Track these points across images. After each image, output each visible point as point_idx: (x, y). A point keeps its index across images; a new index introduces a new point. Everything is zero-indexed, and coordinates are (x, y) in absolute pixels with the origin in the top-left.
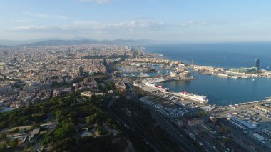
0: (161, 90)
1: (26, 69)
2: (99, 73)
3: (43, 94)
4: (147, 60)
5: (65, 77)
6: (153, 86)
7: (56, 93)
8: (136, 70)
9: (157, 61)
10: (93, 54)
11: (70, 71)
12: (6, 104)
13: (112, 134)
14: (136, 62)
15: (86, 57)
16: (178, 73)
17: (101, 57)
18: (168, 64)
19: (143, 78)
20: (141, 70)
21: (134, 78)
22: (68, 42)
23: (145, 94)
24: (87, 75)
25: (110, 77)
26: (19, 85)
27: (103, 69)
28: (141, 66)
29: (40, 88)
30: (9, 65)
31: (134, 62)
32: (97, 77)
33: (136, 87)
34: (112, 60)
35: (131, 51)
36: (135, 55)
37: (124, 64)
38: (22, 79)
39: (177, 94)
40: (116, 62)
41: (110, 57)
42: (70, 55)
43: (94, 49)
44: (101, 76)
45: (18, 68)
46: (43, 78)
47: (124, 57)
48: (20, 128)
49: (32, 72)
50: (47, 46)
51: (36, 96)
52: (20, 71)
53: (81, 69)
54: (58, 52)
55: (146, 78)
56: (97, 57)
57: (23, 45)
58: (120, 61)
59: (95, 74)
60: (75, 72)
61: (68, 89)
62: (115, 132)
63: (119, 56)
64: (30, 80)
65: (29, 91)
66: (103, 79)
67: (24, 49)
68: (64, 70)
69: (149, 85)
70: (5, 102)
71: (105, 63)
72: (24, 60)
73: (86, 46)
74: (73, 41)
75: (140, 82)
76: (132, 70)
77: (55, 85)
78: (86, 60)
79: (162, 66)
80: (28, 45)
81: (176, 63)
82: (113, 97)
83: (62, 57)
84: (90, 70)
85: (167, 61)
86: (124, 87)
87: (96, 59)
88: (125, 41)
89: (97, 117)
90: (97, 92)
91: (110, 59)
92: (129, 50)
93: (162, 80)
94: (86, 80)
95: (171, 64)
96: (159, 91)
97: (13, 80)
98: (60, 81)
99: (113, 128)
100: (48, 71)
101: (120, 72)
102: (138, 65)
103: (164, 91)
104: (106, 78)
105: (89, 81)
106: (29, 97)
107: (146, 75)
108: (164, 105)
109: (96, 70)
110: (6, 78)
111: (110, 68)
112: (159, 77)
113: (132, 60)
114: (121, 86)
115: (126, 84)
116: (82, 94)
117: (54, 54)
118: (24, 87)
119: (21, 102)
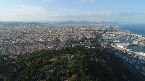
0: (127, 50)
1: (60, 34)
2: (92, 38)
3: (68, 45)
4: (119, 33)
5: (76, 39)
6: (122, 47)
7: (73, 45)
8: (112, 38)
9: (126, 34)
10: (88, 29)
11: (78, 36)
12: (55, 47)
13: (103, 62)
14: (113, 34)
15: (85, 30)
16: (139, 42)
17: (93, 30)
18: (133, 36)
19: (116, 43)
20: (115, 38)
21: (111, 42)
23: (117, 51)
24: (86, 39)
25: (98, 41)
26: (58, 40)
27: (94, 37)
28: (116, 36)
29: (66, 42)
30: (53, 32)
32: (91, 40)
33: (112, 47)
34: (99, 32)
36: (112, 30)
37: (105, 35)
38: (59, 38)
39: (137, 53)
40: (101, 33)
42: (77, 29)
43: (89, 26)
44: (93, 40)
45: (56, 33)
46: (67, 39)
47: (105, 31)
48: (66, 55)
49: (62, 36)
50: (66, 24)
51: (65, 46)
52: (57, 35)
53: (84, 35)
54: (72, 27)
55: (118, 43)
56: (91, 30)
57: (56, 24)
58: (103, 33)
59: (90, 39)
60: (81, 37)
61: (79, 44)
62: (104, 62)
63: (103, 31)
65: (62, 43)
66: (94, 41)
67: (57, 25)
68: (76, 36)
69: (120, 47)
70: (54, 47)
71: (95, 34)
72: (58, 30)
73: (85, 25)
74: (79, 22)
75: (114, 45)
76: (110, 38)
77: (73, 42)
78: (85, 31)
79: (129, 37)
80: (59, 24)
81: (138, 36)
82: (101, 50)
83: (74, 30)
84: (88, 36)
85: (132, 35)
86: (106, 46)
87: (90, 31)
88: (106, 22)
89: (95, 55)
90: (92, 47)
91: (98, 32)
92: (109, 27)
93: (128, 44)
94: (86, 41)
95: (135, 37)
96: (126, 50)
97: (55, 38)
98: (74, 40)
99: (103, 60)
100: (69, 35)
101: (103, 38)
102: (113, 35)
103: (129, 50)
104: (96, 41)
105: (88, 41)
106: (63, 46)
107: (118, 41)
108: (128, 57)
109: (91, 37)
110: (53, 37)
111: (98, 36)
112: (126, 43)
113: (110, 33)
114: (104, 46)
115: (106, 45)
116: (86, 46)
117: (70, 28)
118: (60, 42)
119: (60, 47)
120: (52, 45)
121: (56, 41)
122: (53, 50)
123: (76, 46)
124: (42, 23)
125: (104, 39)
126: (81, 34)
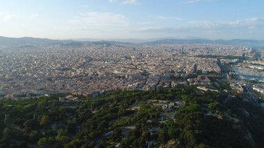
1: (149, 63)
2: (211, 72)
3: (164, 84)
5: (180, 72)
7: (174, 84)
8: (257, 74)
10: (205, 54)
11: (185, 67)
13: (233, 120)
14: (259, 65)
15: (198, 56)
17: (215, 57)
21: (254, 82)
22: (181, 41)
24: (200, 72)
25: (225, 77)
26: (145, 74)
27: (217, 69)
29: (161, 78)
30: (138, 59)
31: (255, 64)
32: (210, 75)
33: (255, 91)
34: (228, 61)
35: (252, 52)
36: (257, 57)
37: (241, 66)
38: (147, 70)
40: (232, 63)
41: (225, 58)
42: (183, 53)
43: (207, 49)
44: (215, 76)
45: (143, 61)
46: (163, 71)
47: (242, 59)
48: (160, 101)
49: (154, 65)
50: (163, 45)
51: (158, 84)
52: (145, 64)
53: (195, 66)
54: (173, 50)
56: (211, 56)
57: (145, 43)
58: (237, 63)
59: (208, 73)
60: (189, 69)
61: (184, 83)
62: (237, 120)
63: (236, 58)
64: (153, 71)
65: (153, 79)
66: (217, 78)
67: (146, 47)
68: (179, 67)
70: (139, 84)
71: (219, 63)
72: (147, 56)
73: (198, 45)
74: (186, 40)
75: (262, 87)
76: (251, 73)
77: (172, 78)
78: (199, 59)
80: (148, 44)
82: (229, 96)
83: (177, 54)
84: (205, 67)
86: (241, 89)
87: (209, 59)
88: (244, 41)
89: (218, 106)
90: (212, 89)
91: (225, 60)
92: (250, 51)
94: (199, 77)
97: (141, 70)
98: (176, 75)
99: (233, 117)
100: (166, 65)
101: (237, 73)
102: (259, 68)
104: (220, 78)
105: (203, 78)
106: (154, 84)
109: (210, 69)
110: (136, 68)
111: (225, 69)
113: (253, 62)
114: (237, 88)
115: (243, 87)
116: (198, 88)
117: (169, 52)
118: (150, 76)
119: (149, 87)
120: (135, 82)
121: (143, 74)
122: (135, 91)
123: (179, 86)
124: (119, 43)
125: (238, 75)
126: (191, 63)
